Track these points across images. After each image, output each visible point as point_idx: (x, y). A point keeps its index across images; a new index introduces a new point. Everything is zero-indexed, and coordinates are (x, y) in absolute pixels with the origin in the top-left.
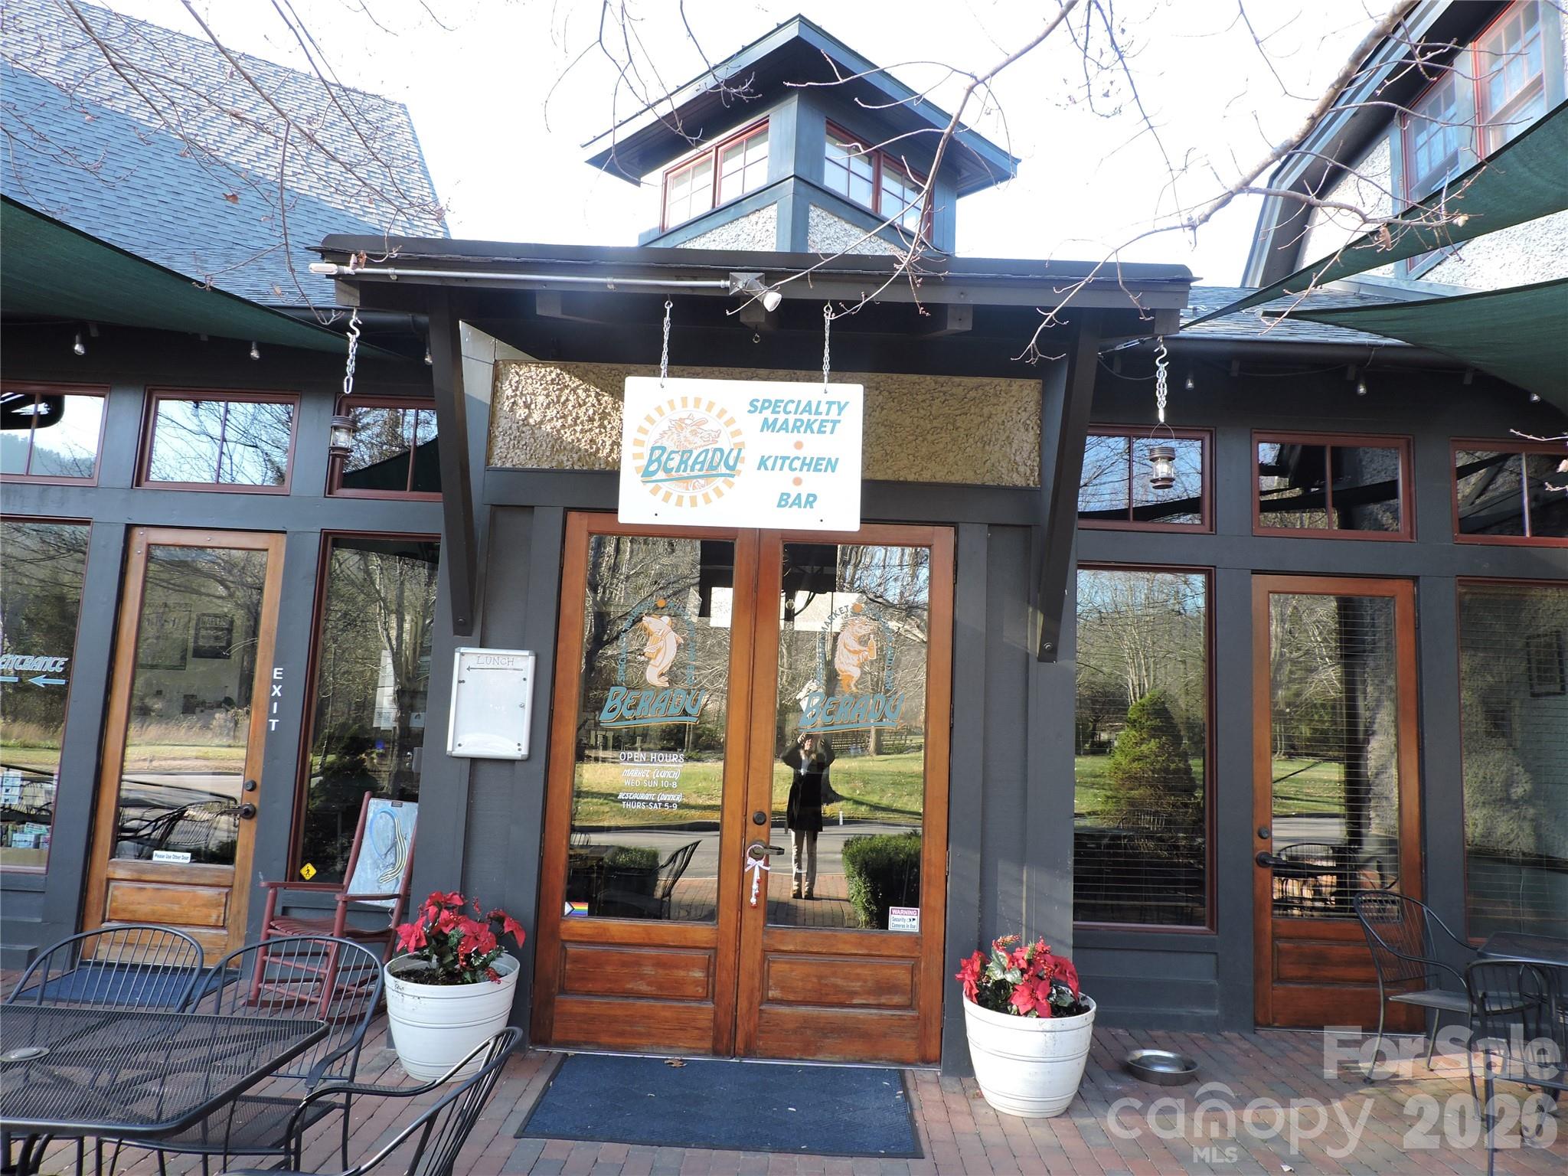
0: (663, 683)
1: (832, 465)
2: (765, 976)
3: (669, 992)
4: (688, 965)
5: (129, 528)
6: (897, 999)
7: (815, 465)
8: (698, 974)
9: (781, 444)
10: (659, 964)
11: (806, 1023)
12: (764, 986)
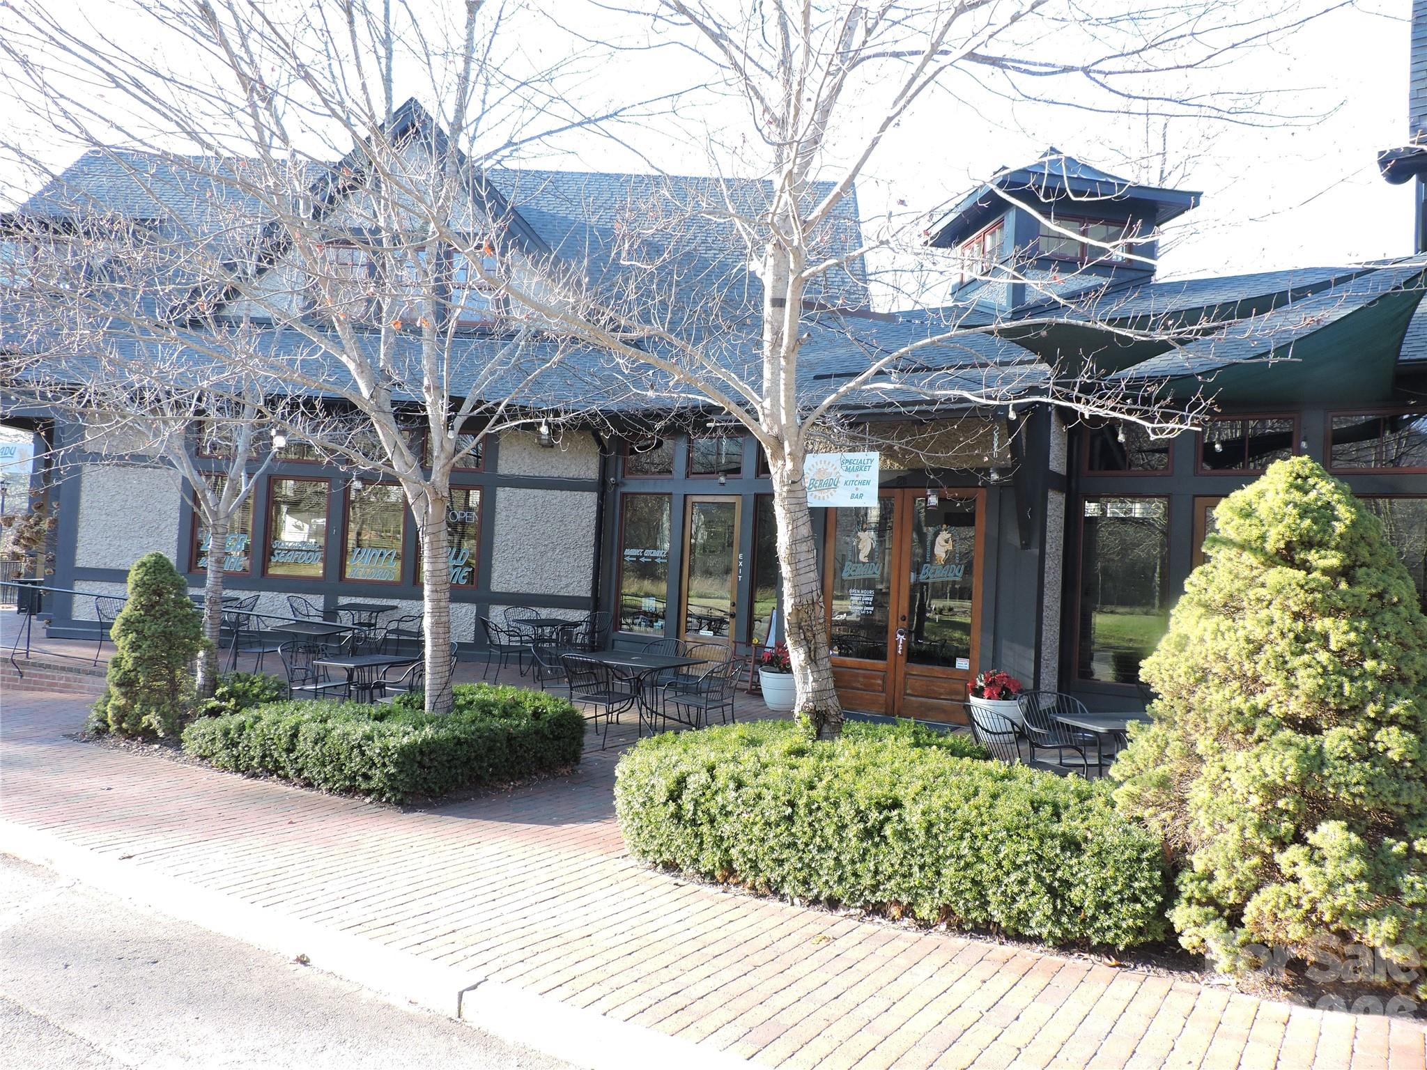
0: (866, 560)
1: (868, 483)
2: (905, 684)
3: (868, 688)
4: (875, 678)
5: (685, 496)
6: (959, 698)
7: (862, 483)
8: (879, 682)
9: (851, 476)
10: (865, 677)
11: (922, 704)
12: (905, 689)
